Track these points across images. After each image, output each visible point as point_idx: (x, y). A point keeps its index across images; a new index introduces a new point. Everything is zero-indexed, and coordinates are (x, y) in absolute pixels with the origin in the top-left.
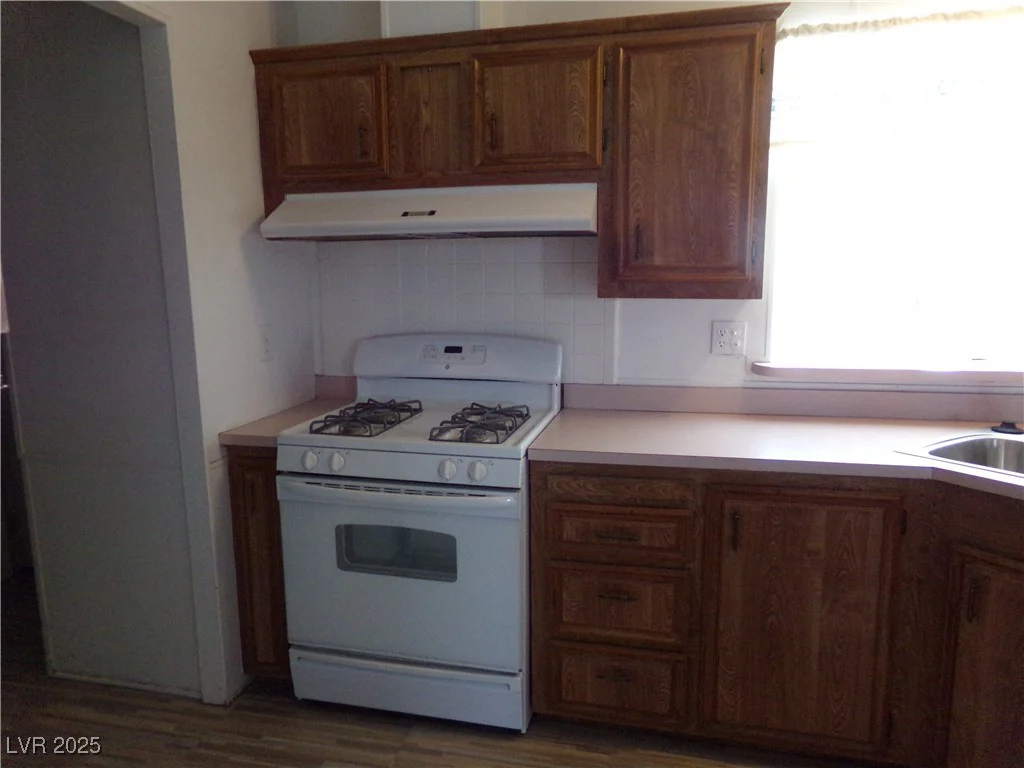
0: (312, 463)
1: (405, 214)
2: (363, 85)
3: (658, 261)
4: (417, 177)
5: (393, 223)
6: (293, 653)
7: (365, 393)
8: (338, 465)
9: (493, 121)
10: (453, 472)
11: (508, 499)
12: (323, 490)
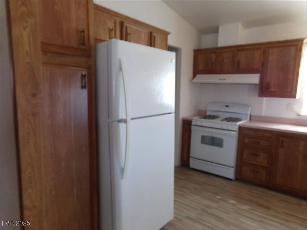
0: (199, 123)
1: (220, 80)
2: (214, 55)
3: (272, 90)
4: (222, 72)
5: (217, 81)
6: (191, 159)
7: (208, 113)
8: (203, 124)
9: (239, 63)
10: (224, 127)
11: (235, 133)
12: (200, 128)
